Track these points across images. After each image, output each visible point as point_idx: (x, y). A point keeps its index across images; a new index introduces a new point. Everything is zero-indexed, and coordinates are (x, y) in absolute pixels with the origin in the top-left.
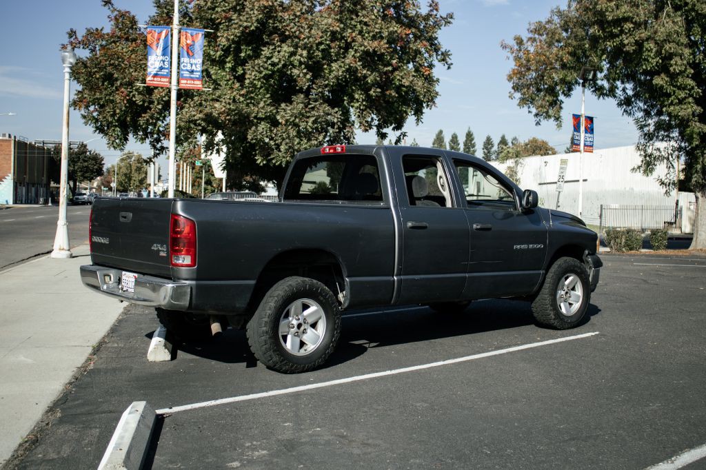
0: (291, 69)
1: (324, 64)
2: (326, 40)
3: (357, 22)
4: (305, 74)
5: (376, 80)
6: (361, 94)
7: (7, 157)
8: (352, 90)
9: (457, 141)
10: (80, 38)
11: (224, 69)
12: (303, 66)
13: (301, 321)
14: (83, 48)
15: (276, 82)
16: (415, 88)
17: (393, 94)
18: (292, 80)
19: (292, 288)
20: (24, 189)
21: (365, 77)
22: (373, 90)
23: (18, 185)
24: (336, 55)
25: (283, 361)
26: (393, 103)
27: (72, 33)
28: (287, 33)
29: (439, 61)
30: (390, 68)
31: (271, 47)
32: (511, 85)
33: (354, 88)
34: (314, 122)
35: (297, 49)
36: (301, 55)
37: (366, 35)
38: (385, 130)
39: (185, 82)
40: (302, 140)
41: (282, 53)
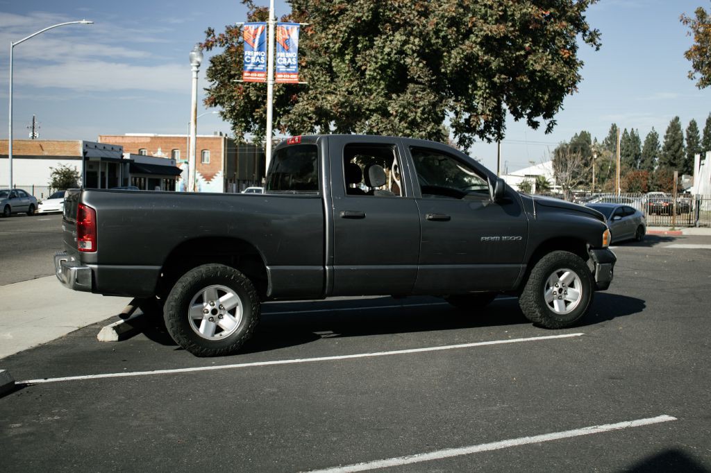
0: (404, 58)
1: (444, 52)
2: (443, 26)
3: (481, 5)
4: (418, 63)
5: (499, 65)
6: (483, 81)
7: (218, 155)
8: (474, 76)
9: (696, 129)
10: (217, 37)
11: (343, 61)
12: (415, 55)
13: (216, 307)
14: (220, 46)
15: (394, 72)
16: (547, 72)
17: (525, 80)
18: (403, 69)
19: (200, 274)
20: (234, 185)
21: (488, 63)
22: (497, 76)
23: (229, 181)
24: (455, 42)
25: (191, 344)
26: (526, 89)
27: (210, 32)
28: (397, 22)
29: (587, 42)
30: (522, 53)
31: (384, 37)
32: (691, 63)
33: (476, 75)
34: (423, 113)
35: (409, 37)
36: (413, 44)
37: (490, 19)
38: (535, 119)
39: (281, 76)
40: (414, 132)
41: (394, 43)
